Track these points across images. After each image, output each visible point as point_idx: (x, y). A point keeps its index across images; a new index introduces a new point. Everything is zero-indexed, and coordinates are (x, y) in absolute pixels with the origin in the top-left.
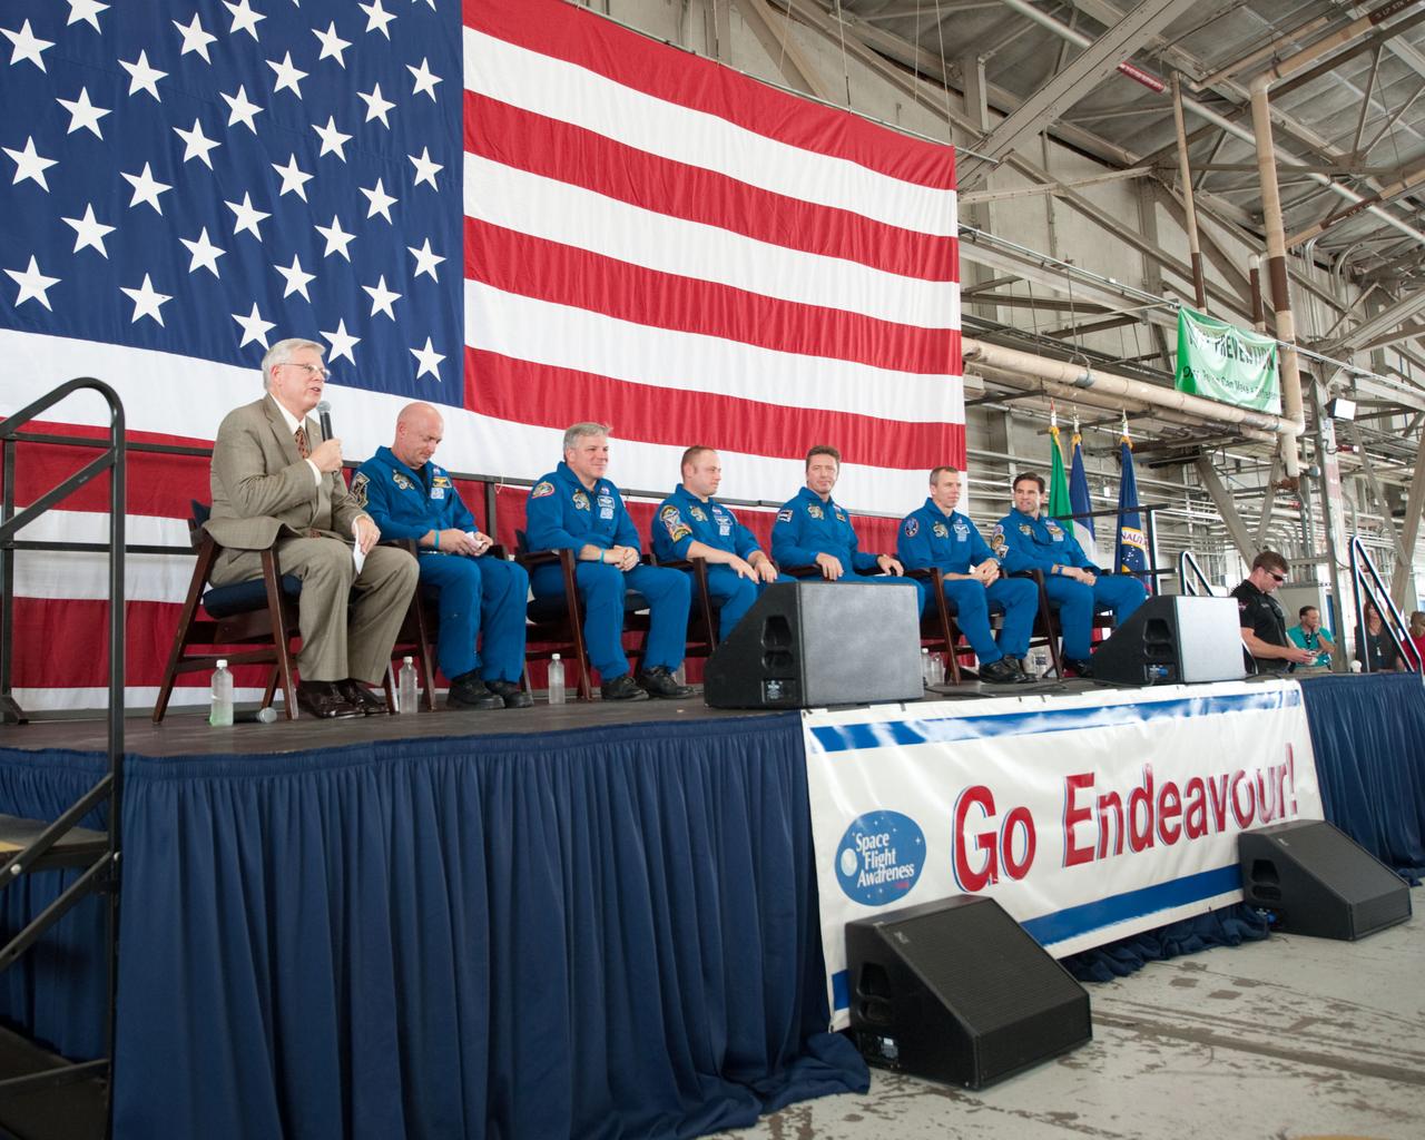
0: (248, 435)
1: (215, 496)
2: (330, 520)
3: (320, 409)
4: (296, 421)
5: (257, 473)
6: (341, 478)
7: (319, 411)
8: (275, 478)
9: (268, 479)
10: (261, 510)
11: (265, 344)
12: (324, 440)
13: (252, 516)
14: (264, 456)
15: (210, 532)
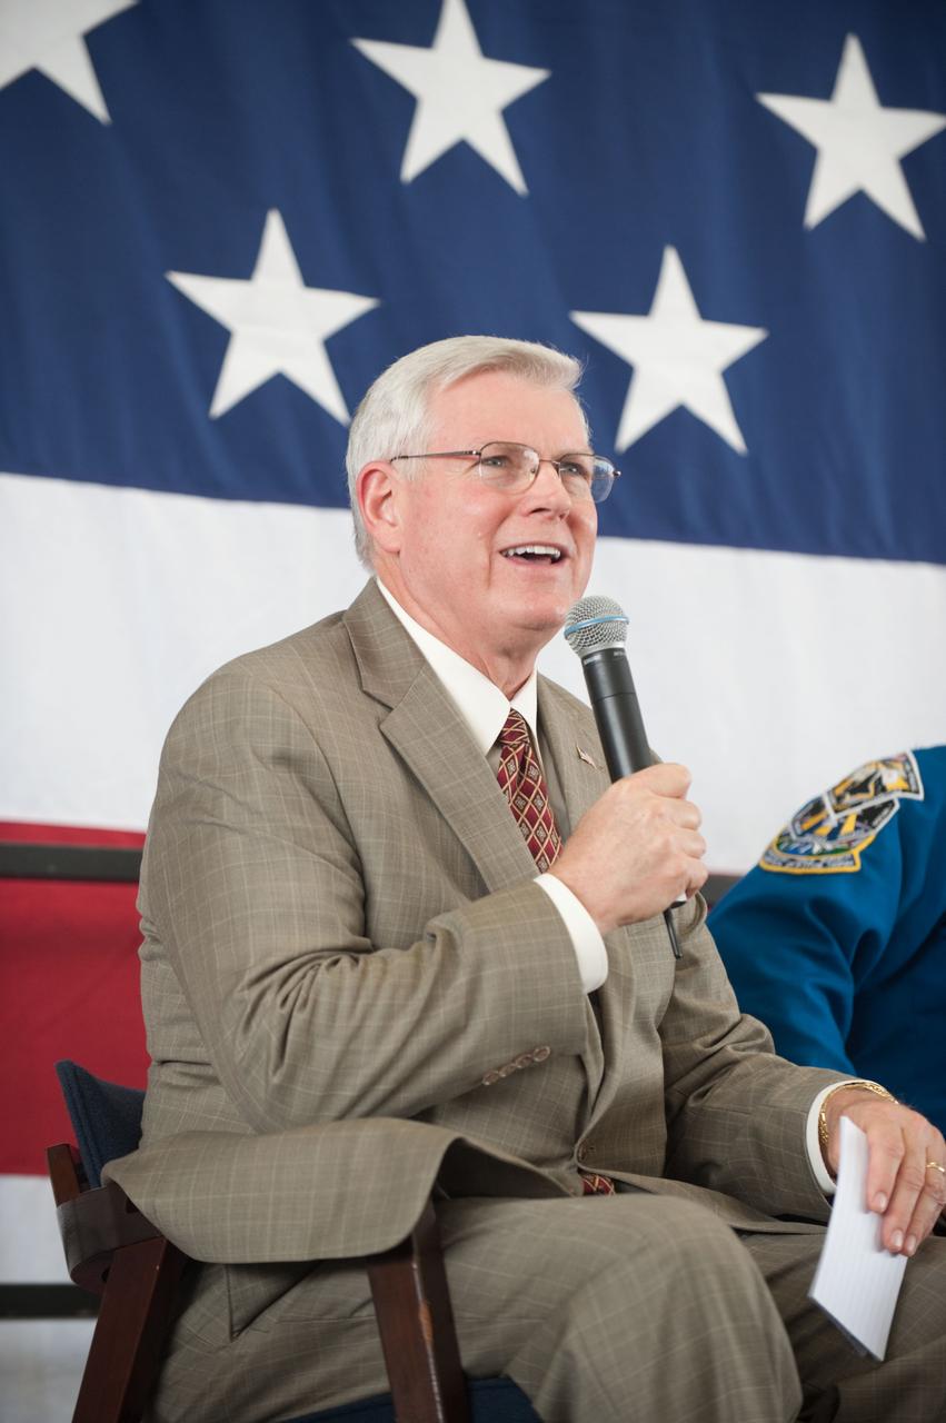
0: (285, 779)
1: (161, 1040)
2: (659, 1126)
3: (581, 638)
4: (498, 695)
5: (321, 939)
6: (703, 943)
7: (579, 648)
8: (400, 961)
9: (373, 962)
10: (348, 1092)
11: (323, 388)
12: (615, 775)
13: (312, 1119)
14: (358, 865)
15: (140, 1202)
